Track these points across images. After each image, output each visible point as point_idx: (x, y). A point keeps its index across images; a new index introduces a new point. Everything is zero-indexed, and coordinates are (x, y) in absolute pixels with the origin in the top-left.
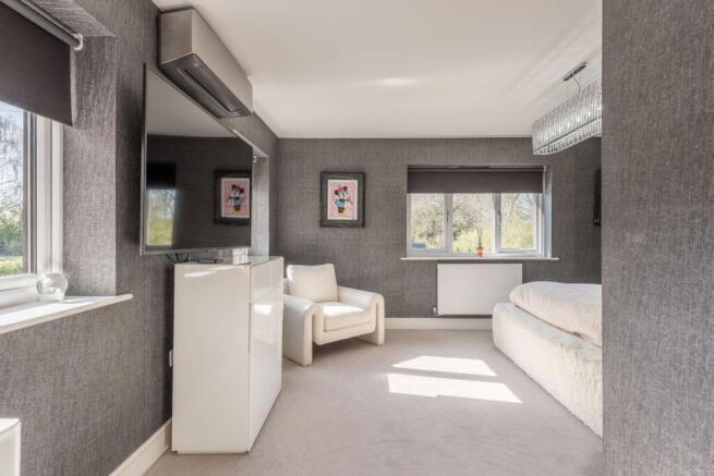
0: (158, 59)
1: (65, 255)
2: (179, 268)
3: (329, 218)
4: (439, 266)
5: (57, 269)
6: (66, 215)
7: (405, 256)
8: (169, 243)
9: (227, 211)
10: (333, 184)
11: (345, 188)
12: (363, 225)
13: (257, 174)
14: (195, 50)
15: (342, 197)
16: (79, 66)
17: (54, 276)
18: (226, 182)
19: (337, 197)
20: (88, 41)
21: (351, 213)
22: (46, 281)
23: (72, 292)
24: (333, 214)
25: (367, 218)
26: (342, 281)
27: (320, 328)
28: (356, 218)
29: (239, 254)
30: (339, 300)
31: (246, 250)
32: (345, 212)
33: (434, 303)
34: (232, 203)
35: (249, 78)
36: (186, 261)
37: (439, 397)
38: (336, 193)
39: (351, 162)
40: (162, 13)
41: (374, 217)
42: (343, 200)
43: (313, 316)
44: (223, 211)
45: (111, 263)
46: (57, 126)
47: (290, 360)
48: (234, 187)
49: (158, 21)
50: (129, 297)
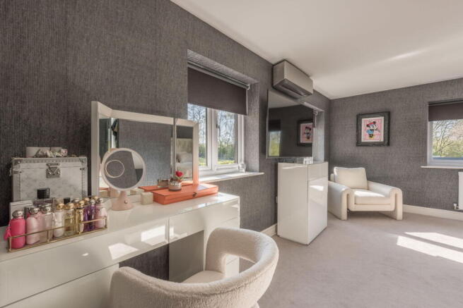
0: (272, 84)
1: (245, 158)
2: (280, 164)
3: (363, 141)
4: (460, 173)
5: (243, 163)
6: (245, 145)
7: (426, 165)
8: (278, 155)
9: (303, 140)
10: (365, 121)
11: (374, 123)
12: (388, 144)
13: (318, 121)
14: (286, 77)
15: (372, 128)
16: (248, 95)
17: (242, 165)
18: (303, 126)
19: (368, 128)
20: (251, 86)
21: (379, 137)
22: (240, 166)
23: (247, 170)
24: (365, 138)
25: (391, 140)
26: (371, 178)
27: (352, 202)
28: (382, 140)
29: (308, 160)
30: (368, 189)
31: (312, 158)
32: (375, 137)
33: (455, 201)
34: (305, 135)
35: (311, 78)
36: (282, 162)
37: (438, 257)
38: (368, 126)
39: (379, 106)
40: (273, 65)
41: (397, 139)
42: (373, 130)
43: (348, 195)
44: (301, 139)
45: (257, 161)
46: (243, 116)
47: (333, 214)
48: (306, 128)
49: (272, 70)
50: (262, 173)
